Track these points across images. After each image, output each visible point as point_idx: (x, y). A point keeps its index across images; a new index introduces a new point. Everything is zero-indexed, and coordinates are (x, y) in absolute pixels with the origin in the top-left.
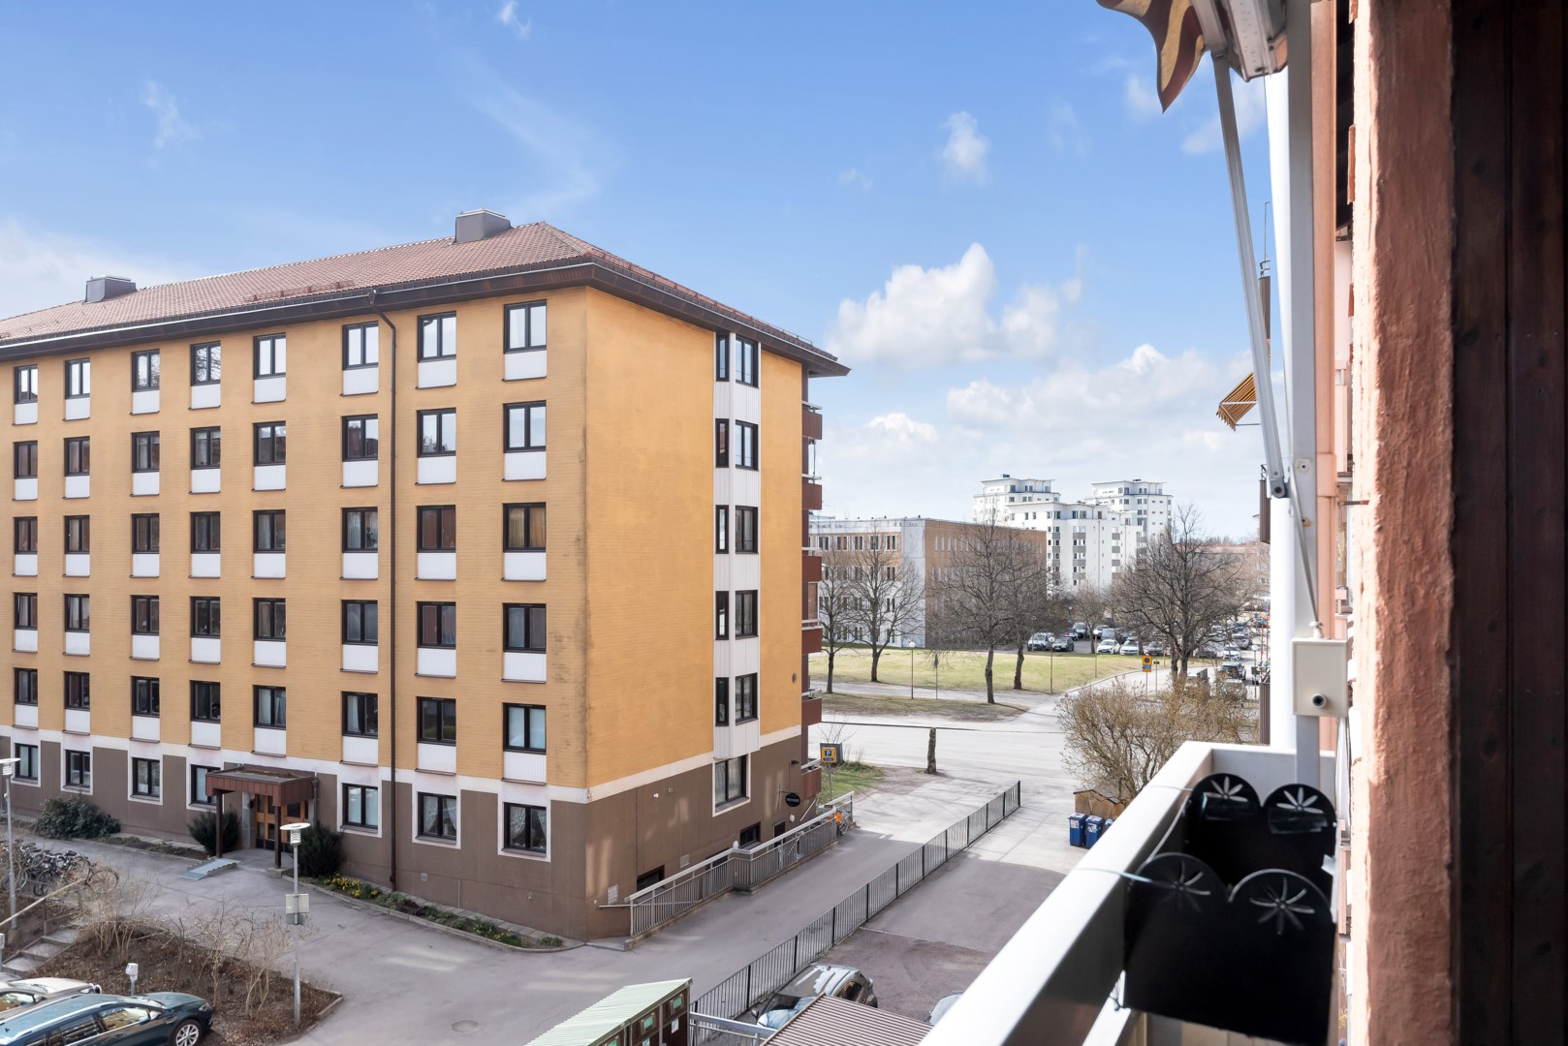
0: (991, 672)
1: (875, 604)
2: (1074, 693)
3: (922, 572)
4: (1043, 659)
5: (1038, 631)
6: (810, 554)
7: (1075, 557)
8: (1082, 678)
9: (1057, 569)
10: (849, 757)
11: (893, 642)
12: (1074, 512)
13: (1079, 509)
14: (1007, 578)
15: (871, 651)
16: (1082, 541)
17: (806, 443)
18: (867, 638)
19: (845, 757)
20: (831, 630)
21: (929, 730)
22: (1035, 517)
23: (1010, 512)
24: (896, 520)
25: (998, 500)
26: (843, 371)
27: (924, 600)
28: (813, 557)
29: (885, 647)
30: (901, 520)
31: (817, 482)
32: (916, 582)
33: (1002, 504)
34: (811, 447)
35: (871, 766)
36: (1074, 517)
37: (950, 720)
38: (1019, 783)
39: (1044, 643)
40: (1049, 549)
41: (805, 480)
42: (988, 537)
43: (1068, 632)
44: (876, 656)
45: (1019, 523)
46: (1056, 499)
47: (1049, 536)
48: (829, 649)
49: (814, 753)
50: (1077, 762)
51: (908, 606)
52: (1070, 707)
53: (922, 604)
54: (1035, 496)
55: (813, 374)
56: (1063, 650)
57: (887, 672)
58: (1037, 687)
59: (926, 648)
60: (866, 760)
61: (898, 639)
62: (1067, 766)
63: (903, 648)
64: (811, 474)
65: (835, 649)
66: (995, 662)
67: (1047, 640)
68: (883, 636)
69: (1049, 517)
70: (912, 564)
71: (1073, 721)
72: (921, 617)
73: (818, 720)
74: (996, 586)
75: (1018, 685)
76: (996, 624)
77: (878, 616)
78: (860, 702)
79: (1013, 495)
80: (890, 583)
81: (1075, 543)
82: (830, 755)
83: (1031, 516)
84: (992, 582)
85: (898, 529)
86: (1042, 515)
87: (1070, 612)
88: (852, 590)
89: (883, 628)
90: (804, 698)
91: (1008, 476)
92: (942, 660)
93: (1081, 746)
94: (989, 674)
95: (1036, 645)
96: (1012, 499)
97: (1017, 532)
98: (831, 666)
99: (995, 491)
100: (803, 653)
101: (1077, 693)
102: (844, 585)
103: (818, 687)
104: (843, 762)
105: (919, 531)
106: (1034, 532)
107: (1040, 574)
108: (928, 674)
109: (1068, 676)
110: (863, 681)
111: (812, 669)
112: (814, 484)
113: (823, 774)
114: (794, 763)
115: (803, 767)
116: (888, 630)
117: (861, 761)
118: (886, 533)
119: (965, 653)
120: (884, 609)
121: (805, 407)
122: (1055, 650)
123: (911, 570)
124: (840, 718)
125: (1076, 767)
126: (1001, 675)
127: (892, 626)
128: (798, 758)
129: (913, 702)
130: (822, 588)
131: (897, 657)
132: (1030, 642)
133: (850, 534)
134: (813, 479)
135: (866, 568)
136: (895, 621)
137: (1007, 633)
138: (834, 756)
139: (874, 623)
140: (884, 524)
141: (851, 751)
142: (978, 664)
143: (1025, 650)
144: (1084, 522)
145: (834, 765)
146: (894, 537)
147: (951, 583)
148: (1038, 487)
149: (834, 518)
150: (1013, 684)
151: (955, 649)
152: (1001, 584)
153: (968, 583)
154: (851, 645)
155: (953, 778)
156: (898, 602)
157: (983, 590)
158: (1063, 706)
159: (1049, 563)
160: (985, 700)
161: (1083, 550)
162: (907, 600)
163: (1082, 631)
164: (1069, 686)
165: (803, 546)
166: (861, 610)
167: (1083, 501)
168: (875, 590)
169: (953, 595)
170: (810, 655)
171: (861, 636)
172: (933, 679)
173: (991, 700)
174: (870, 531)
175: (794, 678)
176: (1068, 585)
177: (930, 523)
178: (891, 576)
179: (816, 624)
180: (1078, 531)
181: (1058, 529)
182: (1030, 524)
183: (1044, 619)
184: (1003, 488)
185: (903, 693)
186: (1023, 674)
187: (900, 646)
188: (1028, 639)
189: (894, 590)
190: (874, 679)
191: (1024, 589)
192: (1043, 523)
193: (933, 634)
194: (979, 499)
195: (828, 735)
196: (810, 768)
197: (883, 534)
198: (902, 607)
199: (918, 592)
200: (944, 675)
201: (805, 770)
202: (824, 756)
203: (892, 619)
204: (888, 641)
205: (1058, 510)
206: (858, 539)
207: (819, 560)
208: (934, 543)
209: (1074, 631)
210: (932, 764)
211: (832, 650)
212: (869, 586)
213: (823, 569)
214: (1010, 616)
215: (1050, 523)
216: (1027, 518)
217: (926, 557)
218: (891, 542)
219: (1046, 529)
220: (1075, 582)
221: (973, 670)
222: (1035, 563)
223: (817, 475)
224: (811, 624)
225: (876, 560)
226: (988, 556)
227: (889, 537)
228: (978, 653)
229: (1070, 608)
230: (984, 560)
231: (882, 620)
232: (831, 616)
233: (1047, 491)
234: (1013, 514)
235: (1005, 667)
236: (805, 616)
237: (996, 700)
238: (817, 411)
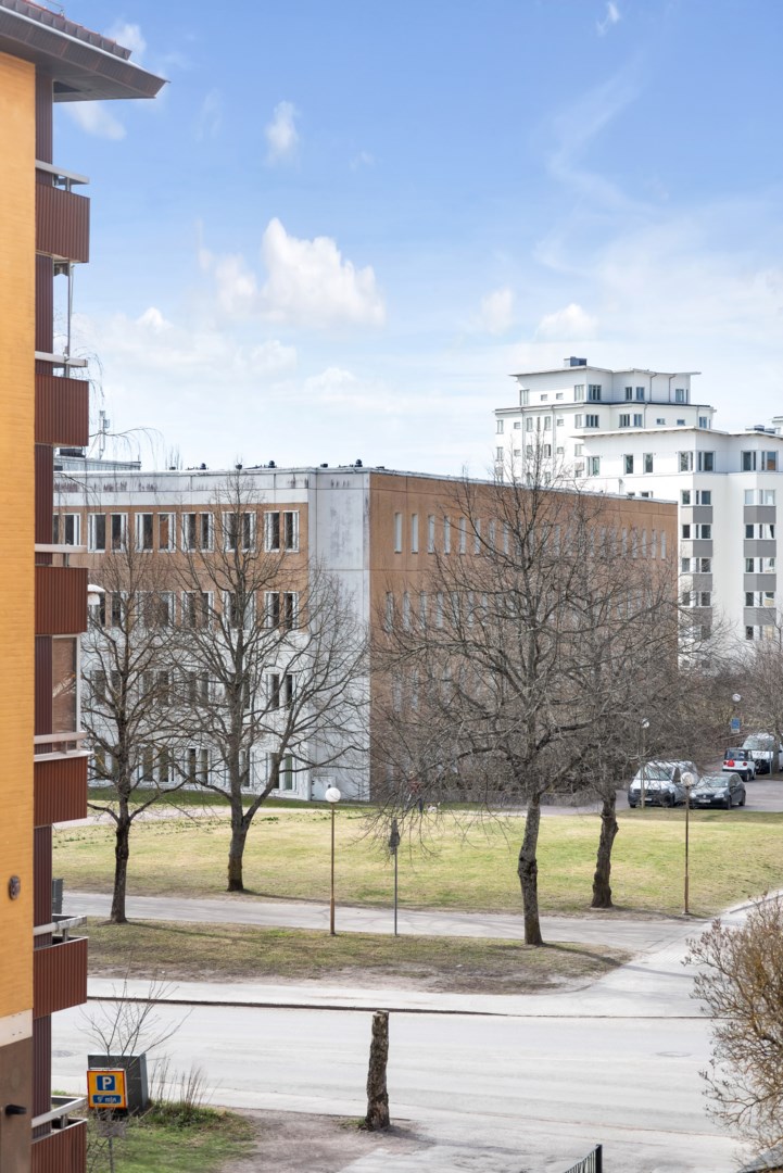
0: (533, 863)
1: (240, 686)
2: (737, 917)
3: (361, 609)
4: (665, 828)
5: (650, 757)
6: (56, 562)
7: (751, 569)
8: (764, 876)
9: (706, 599)
10: (165, 1089)
11: (289, 786)
12: (747, 455)
13: (758, 446)
14: (575, 620)
15: (226, 812)
16: (767, 528)
17: (45, 272)
18: (221, 780)
19: (154, 1091)
20: (121, 757)
21: (369, 1018)
22: (649, 467)
23: (587, 452)
24: (294, 472)
25: (559, 422)
26: (144, 85)
27: (365, 682)
28: (66, 570)
29: (261, 800)
30: (308, 471)
31: (75, 374)
32: (343, 632)
33: (566, 433)
34: (59, 281)
35: (220, 1112)
36: (747, 467)
37: (431, 989)
38: (599, 1151)
39: (666, 785)
40: (685, 548)
41: (43, 368)
42: (524, 519)
43: (731, 759)
44: (241, 825)
45: (609, 481)
46: (702, 421)
47: (685, 516)
48: (116, 806)
49: (69, 1080)
50: (743, 1095)
51: (325, 695)
52: (726, 954)
53: (361, 688)
54: (651, 414)
55: (68, 91)
56: (716, 804)
57: (268, 866)
58: (650, 900)
59: (372, 802)
60: (210, 1098)
61: (301, 779)
62: (717, 1105)
63: (314, 803)
64: (58, 354)
65: (132, 807)
66: (544, 836)
67: (676, 779)
68: (261, 773)
69: (684, 467)
70: (333, 586)
71: (733, 988)
72: (358, 726)
73: (80, 997)
74: (547, 644)
75: (602, 896)
76: (545, 741)
77: (247, 720)
78: (197, 944)
79: (594, 410)
80: (277, 633)
81: (749, 531)
82: (111, 1087)
83: (639, 465)
84: (535, 633)
85: (300, 495)
86: (666, 463)
87: (736, 706)
88: (177, 653)
89: (262, 751)
90: (38, 939)
91: (583, 362)
92: (408, 837)
93: (753, 1053)
94: (528, 869)
95: (649, 793)
96: (593, 421)
97: (600, 505)
98: (122, 853)
99: (552, 400)
100: (37, 820)
101: (742, 916)
102: (158, 642)
103: (83, 908)
104: (149, 1103)
105: (354, 503)
106: (646, 503)
107: (661, 613)
108: (369, 868)
109: (727, 872)
110: (208, 891)
111: (62, 860)
112: (65, 380)
113: (91, 1137)
114: (12, 1111)
115: (37, 1122)
116: (274, 756)
117: (195, 1101)
118: (267, 506)
119: (470, 816)
120: (261, 704)
121: (44, 178)
122: (696, 805)
123: (333, 601)
124: (140, 988)
125: (740, 1108)
126: (562, 871)
127: (284, 746)
128: (24, 1099)
129: (334, 944)
130: (92, 652)
131: (299, 827)
132: (636, 785)
133: (178, 509)
134: (64, 365)
135: (218, 599)
136: (289, 733)
137: (575, 762)
138: (121, 1090)
139: (234, 738)
140: (262, 482)
141: (170, 1073)
142: (503, 844)
143: (621, 805)
144: (770, 480)
145: (121, 1113)
146: (290, 516)
147: (433, 636)
148: (659, 390)
149: (137, 465)
150: (589, 894)
151: (446, 804)
152: (558, 637)
153: (473, 635)
154: (175, 797)
155: (431, 1143)
156: (299, 682)
157: (513, 654)
158: (708, 953)
159: (684, 581)
160: (515, 931)
161: (768, 549)
162: (320, 679)
163: (767, 755)
164: (730, 897)
165: (39, 540)
166: (204, 704)
167: (768, 425)
168: (238, 654)
169: (437, 668)
170: (57, 826)
171: (205, 773)
172: (386, 882)
173: (533, 936)
174: (224, 501)
175: (13, 889)
176: (731, 640)
177: (383, 480)
178: (284, 616)
179: (73, 745)
180: (756, 502)
181: (706, 496)
182: (637, 484)
183: (666, 728)
184: (568, 392)
185: (308, 919)
186: (616, 867)
187: (305, 798)
188: (630, 775)
189: (285, 655)
190: (236, 885)
191: (617, 650)
192: (669, 483)
193: (391, 770)
194: (509, 421)
195: (108, 1033)
196: (56, 1123)
197: (261, 508)
198: (307, 696)
199: (349, 658)
200: (415, 871)
201: (44, 1128)
202: (95, 1091)
203: (282, 728)
204: (274, 783)
205: (708, 448)
206: (198, 521)
207: (81, 576)
208: (392, 534)
209: (746, 756)
210: (379, 1106)
211: (124, 808)
212: (223, 645)
213: (94, 601)
214: (581, 721)
215: (689, 481)
216: (630, 470)
217: (372, 570)
218: (283, 528)
219: (679, 498)
220: (750, 632)
221: (491, 859)
222: (646, 585)
223: (74, 355)
224: (60, 746)
225: (241, 574)
226: (527, 565)
227: (276, 517)
228: (502, 816)
229: (737, 697)
230: (513, 578)
231: (256, 732)
232: (122, 723)
233: (681, 401)
234: (594, 460)
235: (568, 850)
236: (43, 725)
237: (546, 937)
238: (75, 189)
